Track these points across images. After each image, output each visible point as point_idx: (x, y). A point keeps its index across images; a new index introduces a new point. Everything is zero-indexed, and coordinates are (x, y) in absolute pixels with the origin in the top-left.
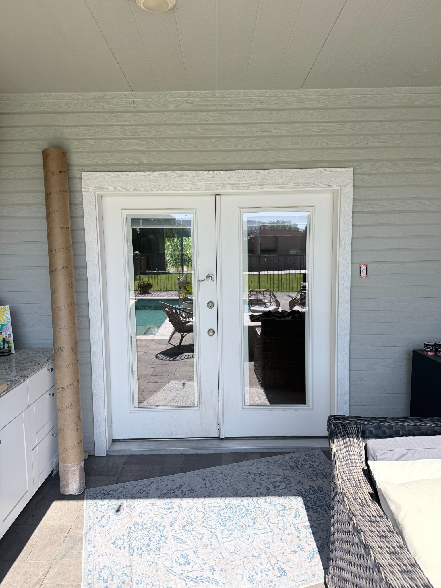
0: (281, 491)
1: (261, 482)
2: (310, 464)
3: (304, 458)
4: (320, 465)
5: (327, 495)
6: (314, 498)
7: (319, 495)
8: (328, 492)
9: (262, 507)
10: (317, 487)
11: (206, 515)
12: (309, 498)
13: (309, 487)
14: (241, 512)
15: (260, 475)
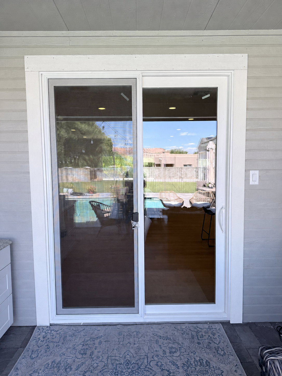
0: (174, 358)
1: (162, 345)
2: (209, 336)
3: (206, 330)
4: (217, 338)
5: (211, 370)
6: (199, 370)
7: (205, 368)
8: (212, 368)
9: (152, 369)
10: (206, 361)
11: (106, 366)
12: (194, 369)
13: (199, 359)
14: (133, 370)
15: (164, 339)
